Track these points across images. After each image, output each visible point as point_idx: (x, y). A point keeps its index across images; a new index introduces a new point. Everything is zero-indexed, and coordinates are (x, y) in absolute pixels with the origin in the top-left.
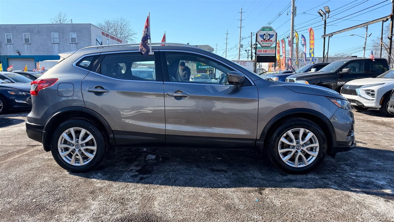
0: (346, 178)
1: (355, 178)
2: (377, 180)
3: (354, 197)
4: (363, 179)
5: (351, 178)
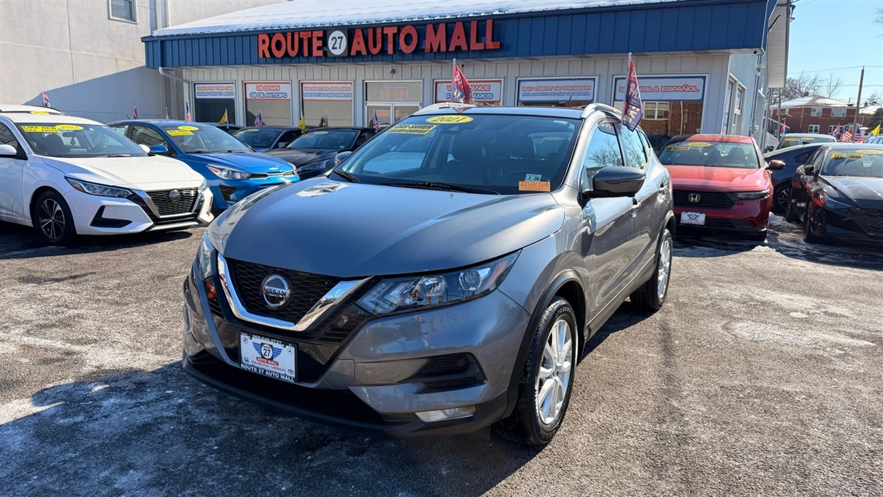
0: (184, 386)
1: (167, 392)
2: (122, 405)
3: (151, 355)
4: (151, 395)
5: (174, 389)
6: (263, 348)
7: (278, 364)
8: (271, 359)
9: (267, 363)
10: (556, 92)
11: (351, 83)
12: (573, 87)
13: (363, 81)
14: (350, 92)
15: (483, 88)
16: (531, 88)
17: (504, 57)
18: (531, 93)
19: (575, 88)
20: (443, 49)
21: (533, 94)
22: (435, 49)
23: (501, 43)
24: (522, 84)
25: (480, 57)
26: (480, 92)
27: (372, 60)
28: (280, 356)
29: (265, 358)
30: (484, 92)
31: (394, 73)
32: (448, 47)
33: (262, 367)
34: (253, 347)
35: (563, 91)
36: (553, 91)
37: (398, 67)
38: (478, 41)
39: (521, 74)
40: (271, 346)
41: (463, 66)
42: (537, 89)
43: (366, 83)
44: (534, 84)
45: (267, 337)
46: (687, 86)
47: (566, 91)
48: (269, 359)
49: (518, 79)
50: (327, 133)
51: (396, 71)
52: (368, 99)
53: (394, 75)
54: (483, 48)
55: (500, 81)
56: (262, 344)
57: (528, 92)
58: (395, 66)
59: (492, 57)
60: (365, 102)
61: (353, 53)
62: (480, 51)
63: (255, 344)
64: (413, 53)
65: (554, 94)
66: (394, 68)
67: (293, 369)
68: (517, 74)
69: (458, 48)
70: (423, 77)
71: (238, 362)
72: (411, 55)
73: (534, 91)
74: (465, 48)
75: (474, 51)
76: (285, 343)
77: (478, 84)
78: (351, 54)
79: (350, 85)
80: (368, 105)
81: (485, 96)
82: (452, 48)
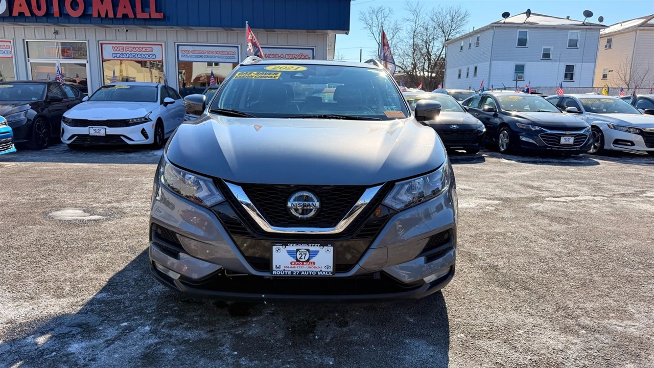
6: (298, 253)
7: (314, 263)
8: (308, 261)
9: (303, 264)
10: (209, 55)
11: (10, 42)
12: (222, 52)
13: (24, 40)
14: (10, 50)
15: (146, 50)
16: (189, 52)
17: (166, 25)
18: (189, 55)
19: (224, 53)
20: (111, 15)
21: (191, 56)
22: (103, 15)
23: (164, 14)
24: (180, 47)
25: (145, 24)
26: (144, 53)
27: (36, 22)
28: (317, 256)
29: (300, 261)
30: (147, 53)
31: (57, 34)
32: (115, 15)
33: (296, 269)
34: (287, 254)
35: (214, 55)
36: (206, 54)
37: (60, 29)
38: (143, 11)
39: (179, 39)
40: (308, 250)
41: (127, 31)
42: (193, 52)
43: (27, 42)
44: (190, 48)
45: (304, 243)
46: (302, 55)
47: (217, 55)
48: (305, 261)
49: (176, 44)
50: (12, 86)
51: (59, 32)
52: (30, 57)
53: (57, 36)
54: (149, 17)
55: (161, 45)
56: (298, 250)
57: (186, 54)
58: (57, 28)
59: (156, 25)
60: (27, 58)
61: (15, 13)
62: (145, 20)
63: (289, 252)
64: (80, 17)
65: (208, 57)
66: (56, 29)
67: (331, 265)
68: (175, 40)
69: (125, 16)
70: (88, 38)
71: (269, 272)
72: (78, 19)
73: (191, 54)
74: (131, 15)
75: (139, 19)
76: (323, 245)
77: (142, 46)
78: (13, 15)
79: (9, 44)
80: (31, 61)
81: (149, 56)
82: (119, 15)
